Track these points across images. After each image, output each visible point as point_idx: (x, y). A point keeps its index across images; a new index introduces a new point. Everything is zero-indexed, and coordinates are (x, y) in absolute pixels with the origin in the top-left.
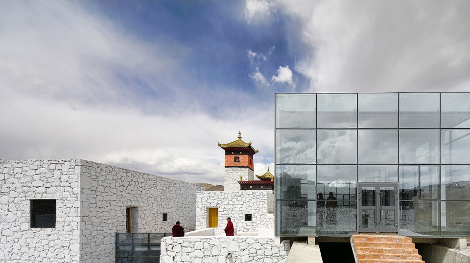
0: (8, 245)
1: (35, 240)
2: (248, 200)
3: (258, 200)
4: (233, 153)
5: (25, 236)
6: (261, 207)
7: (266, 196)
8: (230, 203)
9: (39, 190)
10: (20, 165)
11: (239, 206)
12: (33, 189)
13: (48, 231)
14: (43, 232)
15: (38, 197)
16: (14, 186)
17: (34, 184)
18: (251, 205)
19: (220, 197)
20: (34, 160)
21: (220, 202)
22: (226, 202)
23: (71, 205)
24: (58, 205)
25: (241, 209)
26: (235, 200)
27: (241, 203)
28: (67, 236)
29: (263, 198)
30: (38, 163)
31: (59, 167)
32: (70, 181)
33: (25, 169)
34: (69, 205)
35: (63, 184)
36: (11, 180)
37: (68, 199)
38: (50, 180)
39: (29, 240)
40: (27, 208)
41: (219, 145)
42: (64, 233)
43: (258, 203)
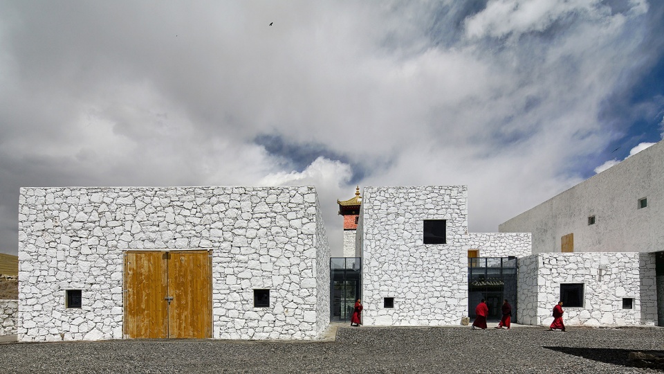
0: (405, 258)
1: (428, 255)
2: (511, 241)
3: (522, 242)
4: (354, 212)
5: (420, 250)
6: (526, 248)
7: (530, 237)
8: (493, 244)
9: (431, 211)
10: (414, 191)
11: (502, 248)
12: (426, 211)
13: (440, 246)
14: (434, 248)
15: (431, 218)
16: (409, 208)
17: (427, 206)
18: (515, 247)
19: (482, 239)
20: (426, 186)
21: (481, 244)
22: (488, 244)
23: (460, 225)
24: (448, 224)
25: (504, 251)
26: (497, 242)
27: (504, 244)
28: (457, 251)
29: (528, 240)
30: (430, 189)
31: (448, 192)
32: (459, 203)
33: (418, 194)
34: (457, 225)
35: (452, 207)
36: (407, 203)
37: (458, 219)
38: (440, 203)
39: (423, 254)
40: (421, 227)
41: (339, 202)
42: (454, 248)
43: (522, 245)
